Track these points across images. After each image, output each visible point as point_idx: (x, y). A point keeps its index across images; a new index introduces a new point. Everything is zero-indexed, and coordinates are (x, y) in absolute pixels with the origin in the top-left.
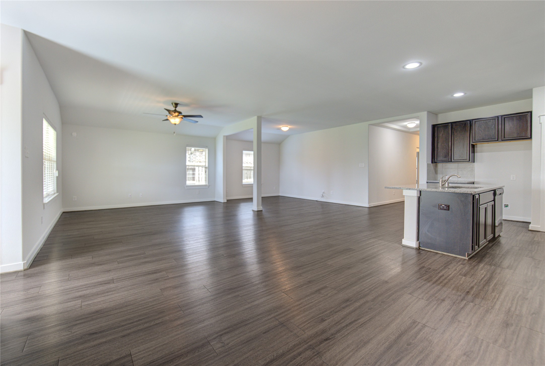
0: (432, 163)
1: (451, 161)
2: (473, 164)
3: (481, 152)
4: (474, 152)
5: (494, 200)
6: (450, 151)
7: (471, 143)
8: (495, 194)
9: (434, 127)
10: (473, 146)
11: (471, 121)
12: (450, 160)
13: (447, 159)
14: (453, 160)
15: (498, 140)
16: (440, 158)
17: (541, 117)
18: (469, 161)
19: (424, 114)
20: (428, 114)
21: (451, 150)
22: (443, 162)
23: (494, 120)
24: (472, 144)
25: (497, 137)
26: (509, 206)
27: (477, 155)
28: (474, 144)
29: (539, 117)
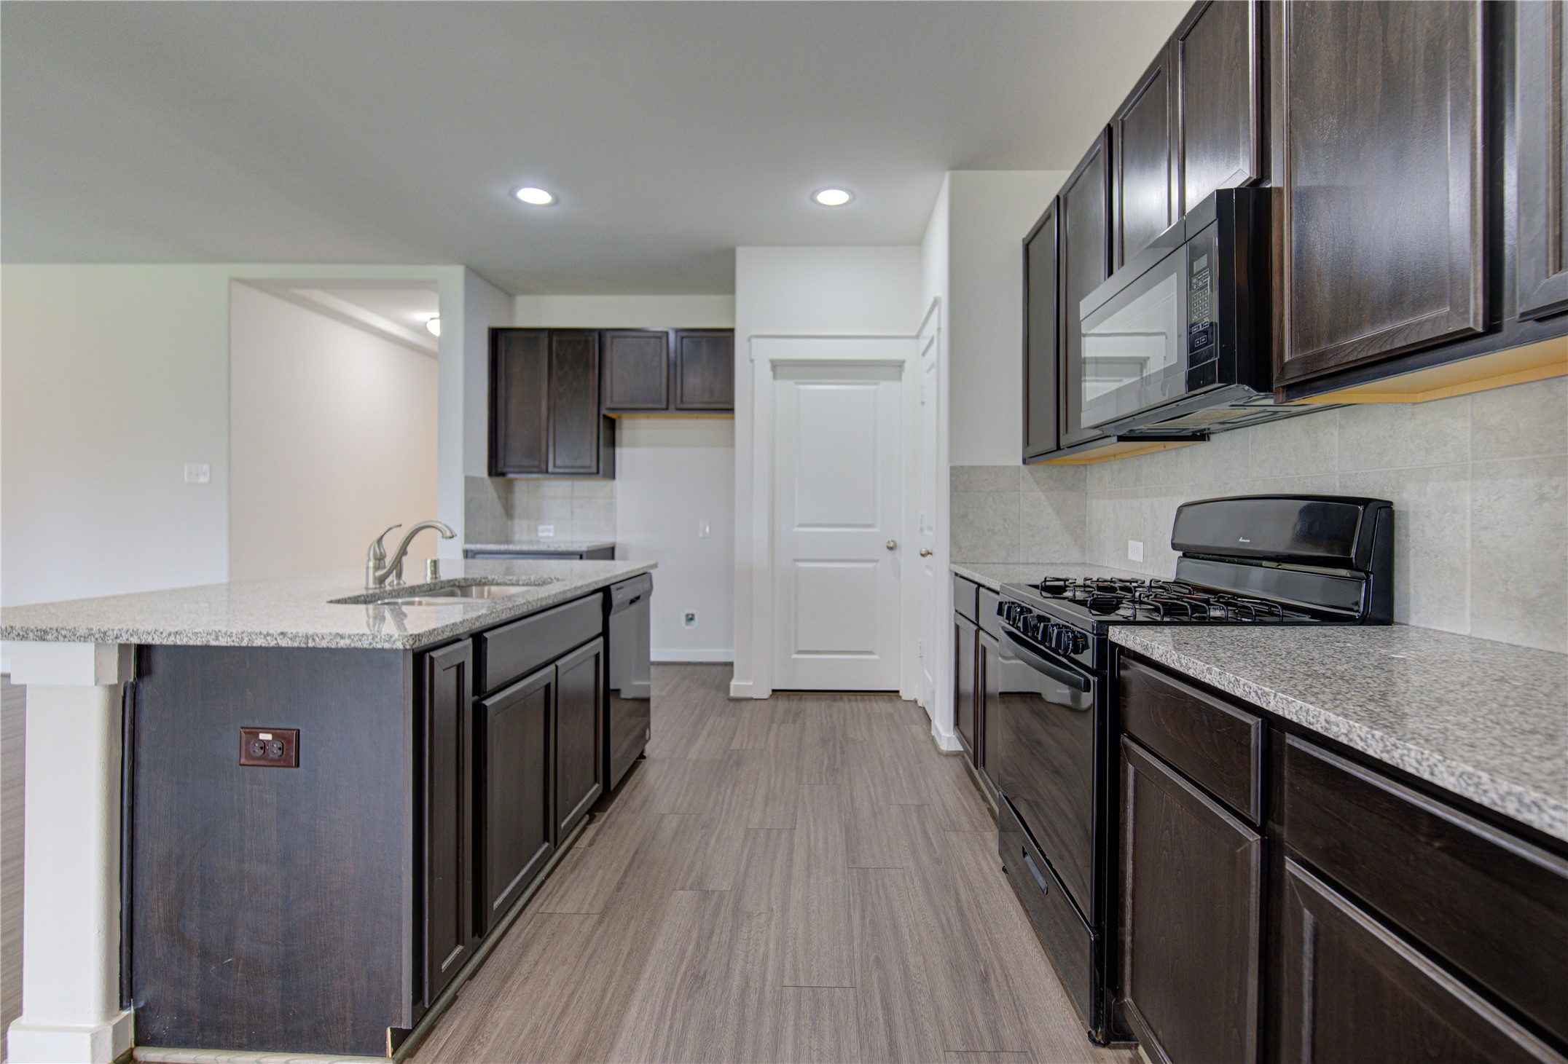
0: (490, 474)
1: (547, 472)
2: (609, 484)
3: (633, 445)
4: (612, 443)
5: (605, 633)
6: (544, 434)
7: (604, 411)
8: (607, 606)
9: (496, 336)
10: (611, 424)
11: (601, 333)
12: (544, 467)
13: (536, 463)
14: (551, 469)
15: (667, 409)
16: (515, 457)
17: (754, 341)
18: (598, 472)
19: (454, 275)
20: (467, 280)
21: (548, 430)
22: (524, 470)
23: (658, 340)
24: (605, 417)
25: (664, 398)
26: (696, 618)
27: (623, 454)
28: (612, 415)
29: (749, 340)
